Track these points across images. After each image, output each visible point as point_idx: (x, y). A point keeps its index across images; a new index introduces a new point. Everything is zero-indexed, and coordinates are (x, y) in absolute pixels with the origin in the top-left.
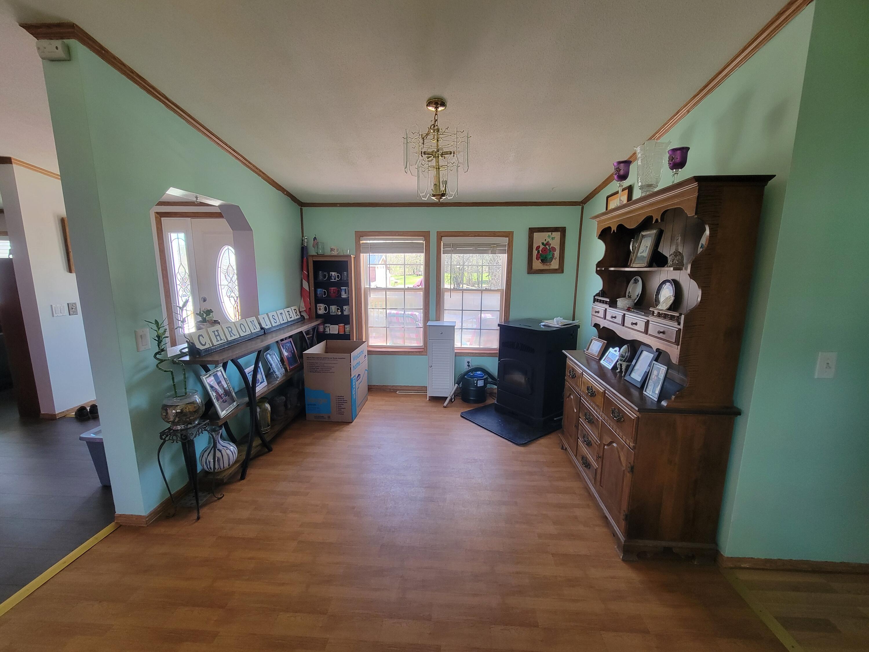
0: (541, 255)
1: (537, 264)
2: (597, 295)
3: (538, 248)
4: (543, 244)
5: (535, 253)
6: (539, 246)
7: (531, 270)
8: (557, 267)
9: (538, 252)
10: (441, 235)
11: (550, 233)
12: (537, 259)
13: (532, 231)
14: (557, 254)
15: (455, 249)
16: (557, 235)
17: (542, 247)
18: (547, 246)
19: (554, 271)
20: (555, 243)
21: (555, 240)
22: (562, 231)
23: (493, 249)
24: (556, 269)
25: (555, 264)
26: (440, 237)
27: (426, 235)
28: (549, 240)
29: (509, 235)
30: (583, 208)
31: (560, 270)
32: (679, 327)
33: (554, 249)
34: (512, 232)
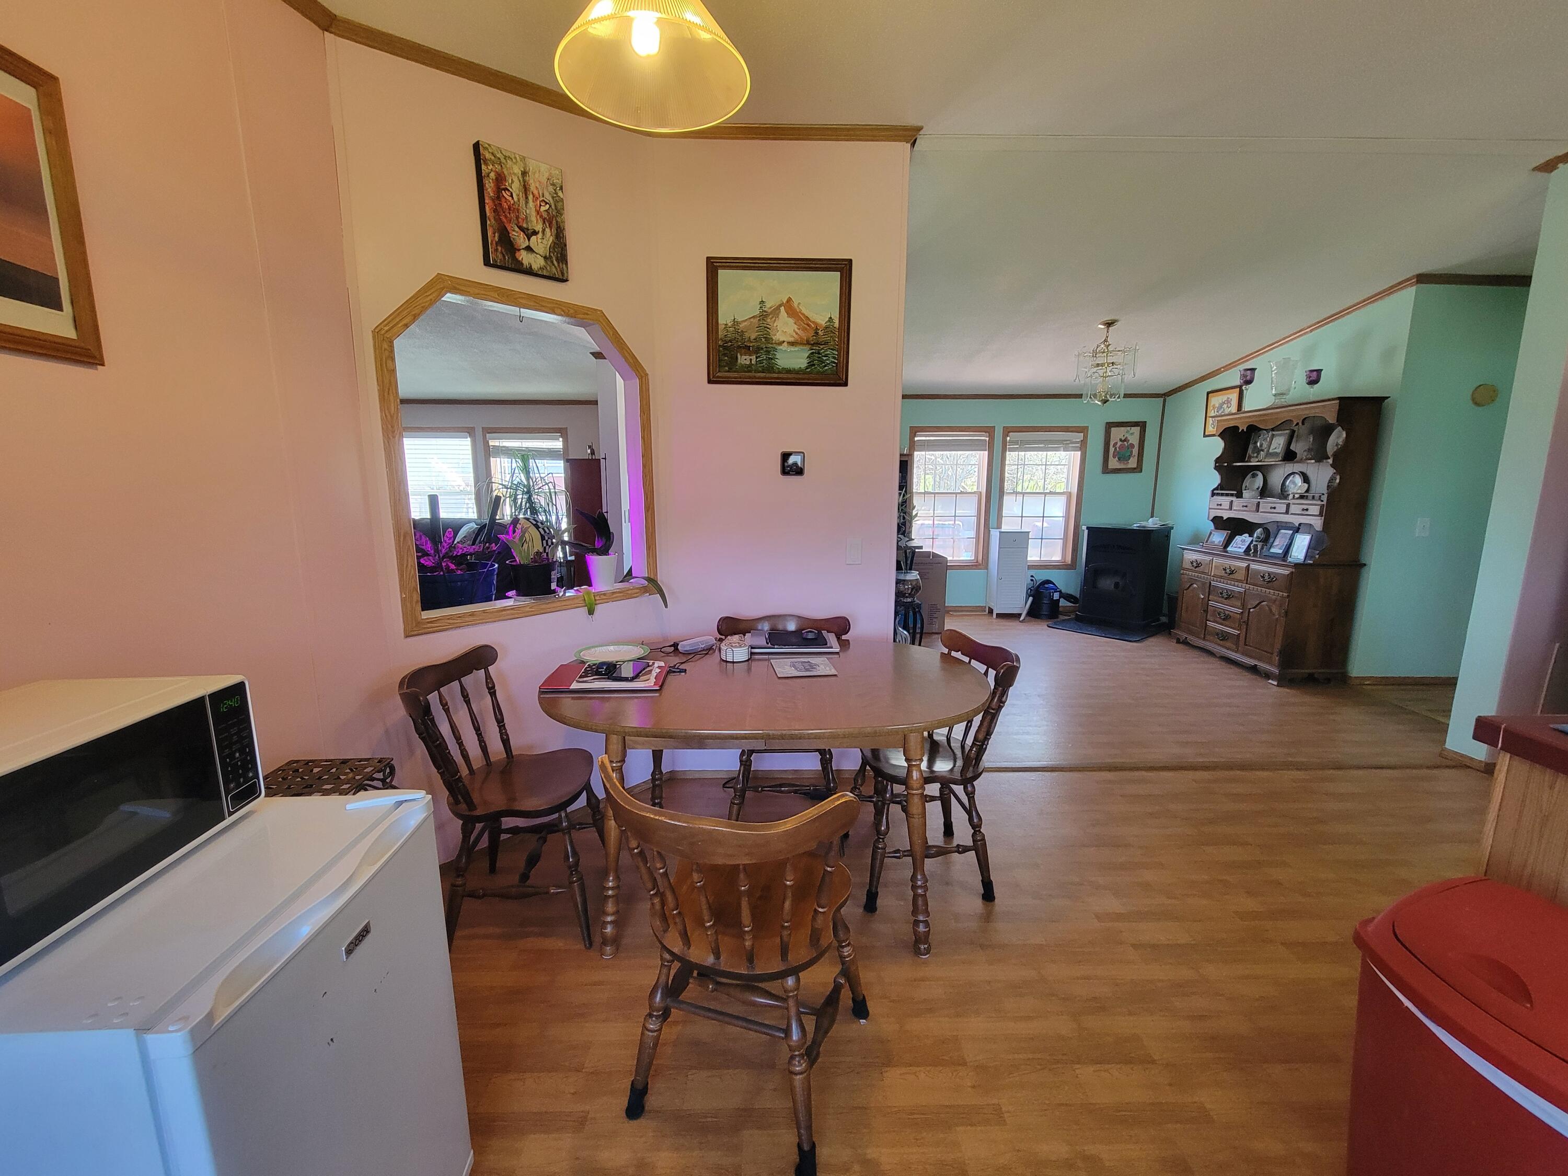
0: (1118, 453)
1: (1113, 463)
2: (1216, 489)
3: (1115, 444)
4: (1121, 440)
5: (1112, 450)
6: (1117, 443)
7: (1106, 470)
8: (1135, 466)
9: (1116, 449)
10: (1007, 431)
11: (1129, 428)
12: (1114, 457)
13: (1109, 426)
14: (1135, 451)
15: (1023, 446)
16: (1136, 430)
17: (1119, 443)
18: (1125, 443)
19: (1133, 470)
20: (1134, 439)
21: (1133, 435)
22: (1142, 425)
23: (1066, 446)
24: (1135, 468)
25: (1133, 463)
26: (1007, 433)
27: (990, 431)
28: (1127, 436)
29: (1083, 430)
30: (1165, 401)
31: (1138, 469)
32: (1323, 503)
33: (1132, 446)
34: (1087, 427)
